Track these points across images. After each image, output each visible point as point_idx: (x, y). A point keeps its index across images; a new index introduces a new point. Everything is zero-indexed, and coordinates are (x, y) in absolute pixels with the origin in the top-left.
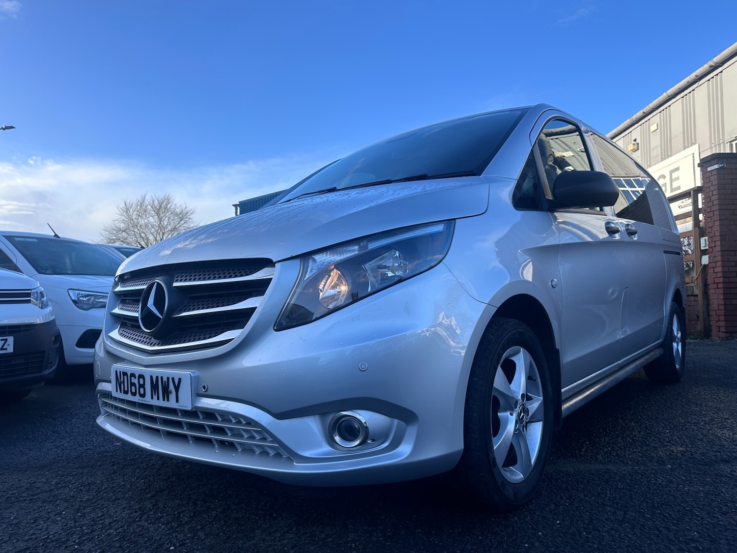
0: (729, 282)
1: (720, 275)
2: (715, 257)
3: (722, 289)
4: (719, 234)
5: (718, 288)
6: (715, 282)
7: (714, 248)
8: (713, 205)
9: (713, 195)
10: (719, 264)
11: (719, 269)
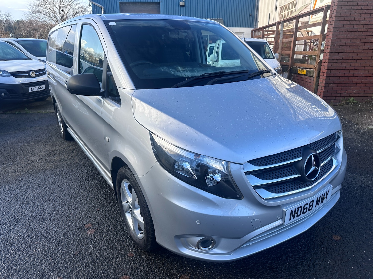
0: (330, 73)
1: (326, 68)
2: (326, 56)
3: (325, 77)
4: (331, 41)
5: (323, 76)
6: (323, 72)
7: (327, 50)
8: (332, 21)
9: (333, 13)
10: (327, 61)
11: (326, 64)
